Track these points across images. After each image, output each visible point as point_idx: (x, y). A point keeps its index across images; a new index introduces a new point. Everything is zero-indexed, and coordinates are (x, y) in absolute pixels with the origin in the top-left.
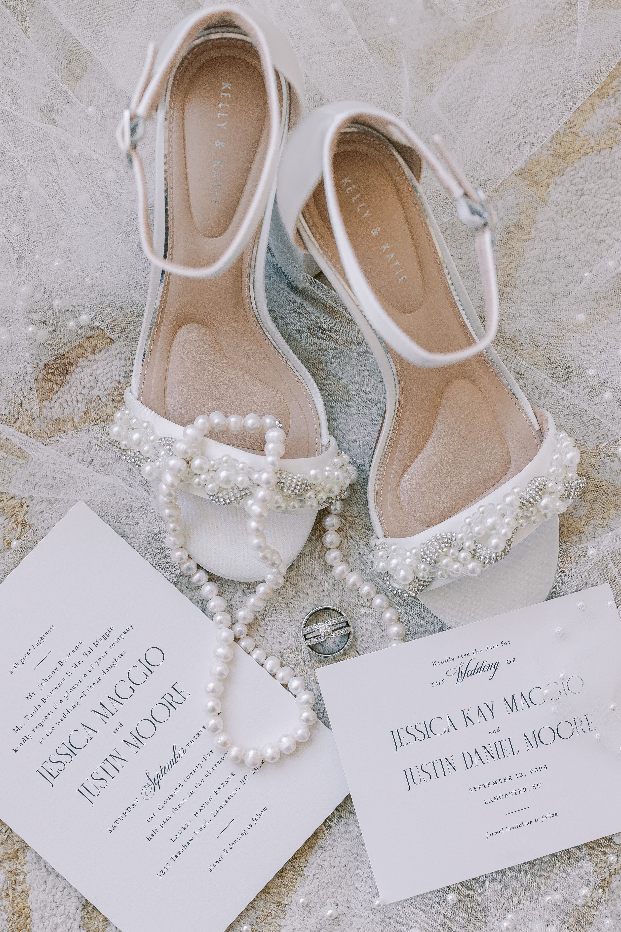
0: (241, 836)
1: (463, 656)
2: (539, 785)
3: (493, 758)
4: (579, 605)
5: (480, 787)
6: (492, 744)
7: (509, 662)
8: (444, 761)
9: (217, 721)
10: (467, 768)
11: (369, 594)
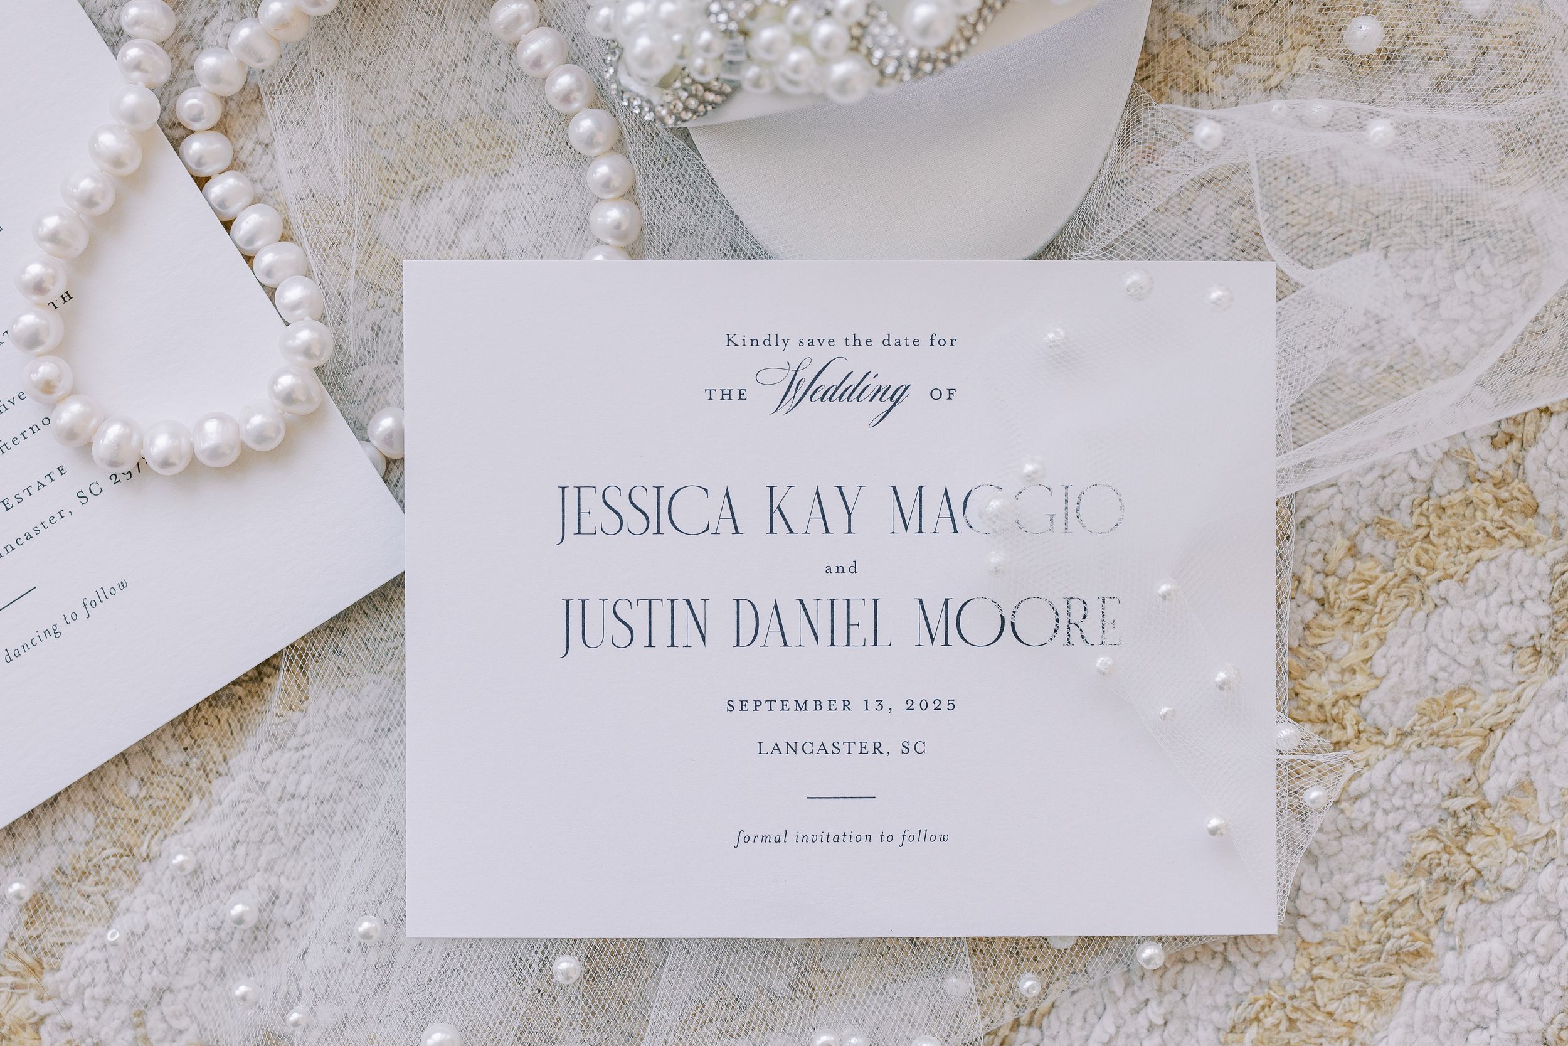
0: (43, 636)
1: (816, 343)
2: (920, 748)
3: (817, 637)
4: (1129, 281)
5: (757, 704)
6: (825, 599)
7: (936, 394)
8: (681, 607)
9: (44, 322)
10: (738, 645)
11: (566, 98)
